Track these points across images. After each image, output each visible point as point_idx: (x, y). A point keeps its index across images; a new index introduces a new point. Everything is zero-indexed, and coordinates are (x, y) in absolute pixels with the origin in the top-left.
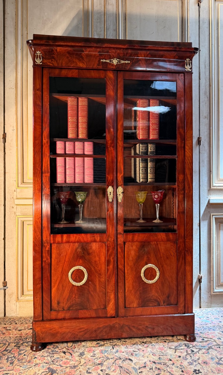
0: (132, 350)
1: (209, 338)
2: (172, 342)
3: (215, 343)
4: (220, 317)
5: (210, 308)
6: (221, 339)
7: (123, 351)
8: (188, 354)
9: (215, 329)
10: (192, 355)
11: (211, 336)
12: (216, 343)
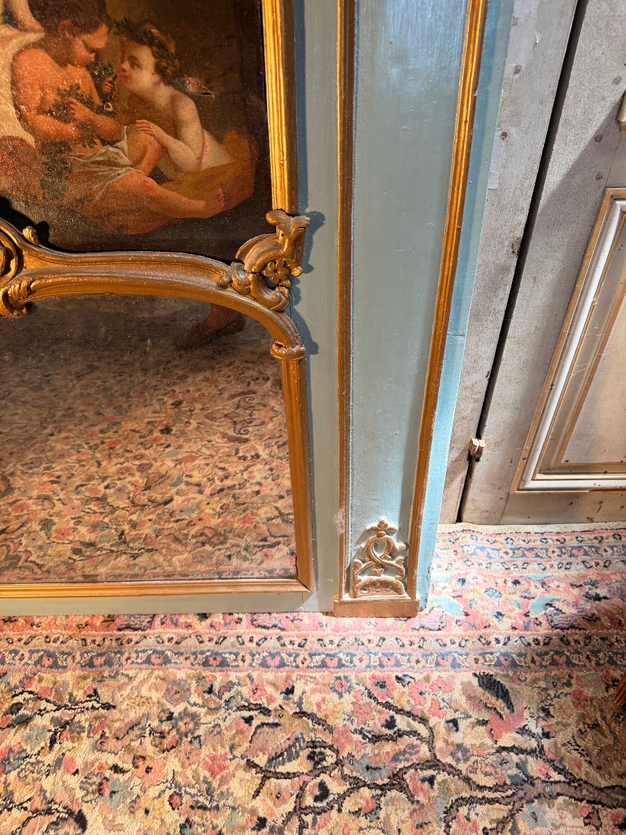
0: (112, 760)
1: (414, 717)
2: (271, 730)
3: (424, 750)
4: (510, 584)
5: (492, 529)
6: (457, 730)
7: (79, 764)
8: (299, 810)
9: (460, 660)
10: (308, 819)
11: (425, 707)
12: (431, 749)
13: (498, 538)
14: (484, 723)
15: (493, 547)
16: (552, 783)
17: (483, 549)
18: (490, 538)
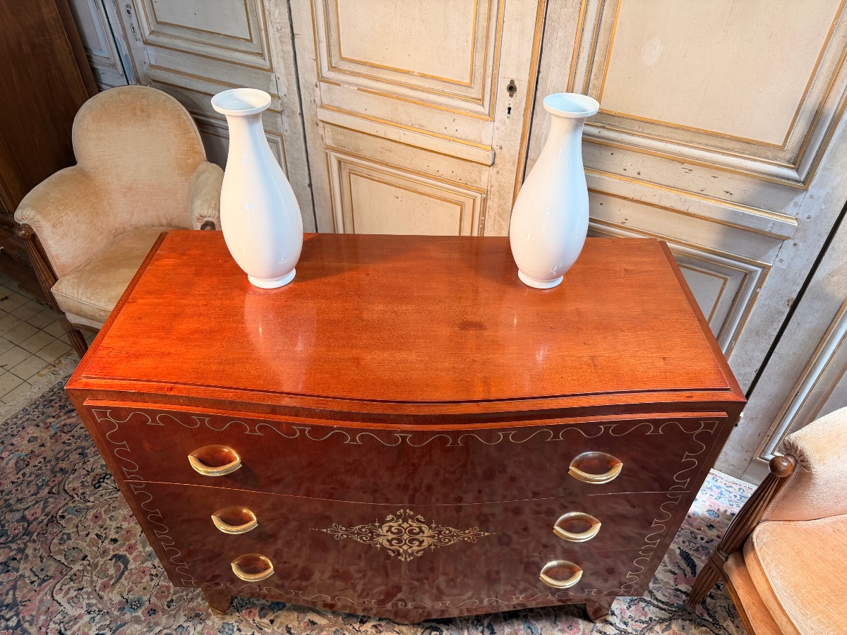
5: (731, 479)
13: (734, 486)
14: (674, 573)
15: (727, 489)
16: (702, 619)
17: (718, 487)
18: (727, 484)
